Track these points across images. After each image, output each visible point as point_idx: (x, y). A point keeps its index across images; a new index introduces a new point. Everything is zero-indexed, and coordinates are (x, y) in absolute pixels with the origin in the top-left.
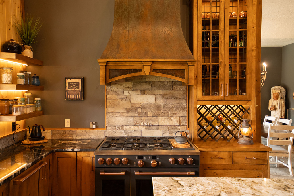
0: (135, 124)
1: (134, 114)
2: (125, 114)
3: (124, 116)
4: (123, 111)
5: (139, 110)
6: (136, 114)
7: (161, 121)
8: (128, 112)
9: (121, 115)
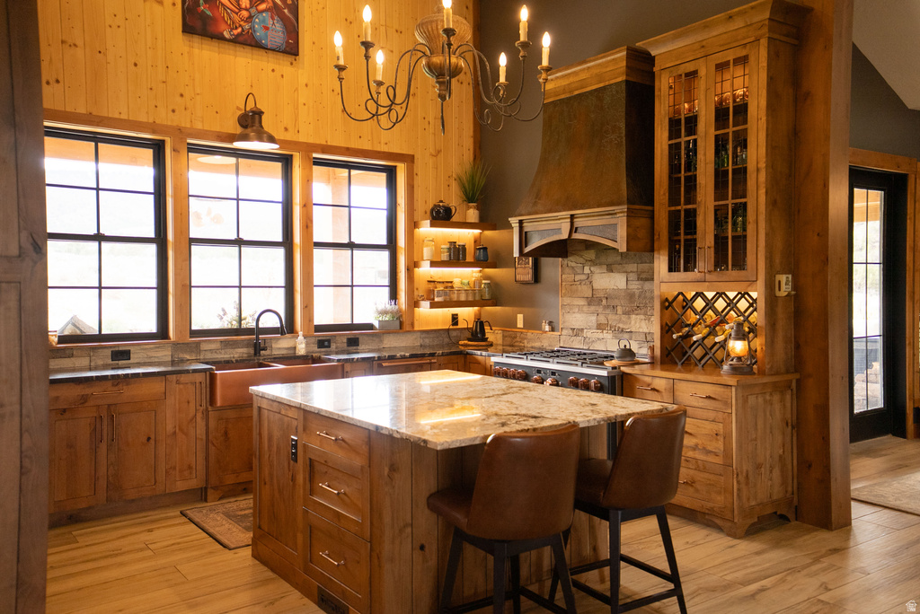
0: (600, 327)
1: (597, 308)
2: (585, 309)
3: (582, 312)
4: (583, 303)
5: (604, 302)
6: (600, 310)
7: (636, 323)
8: (589, 305)
9: (580, 311)
